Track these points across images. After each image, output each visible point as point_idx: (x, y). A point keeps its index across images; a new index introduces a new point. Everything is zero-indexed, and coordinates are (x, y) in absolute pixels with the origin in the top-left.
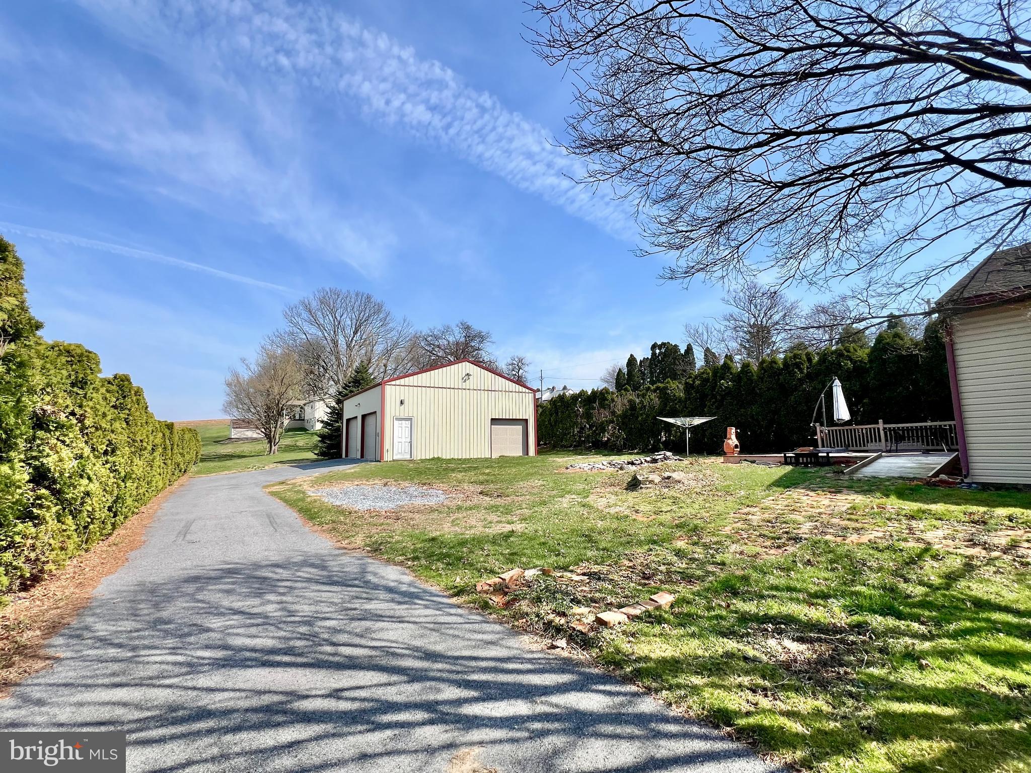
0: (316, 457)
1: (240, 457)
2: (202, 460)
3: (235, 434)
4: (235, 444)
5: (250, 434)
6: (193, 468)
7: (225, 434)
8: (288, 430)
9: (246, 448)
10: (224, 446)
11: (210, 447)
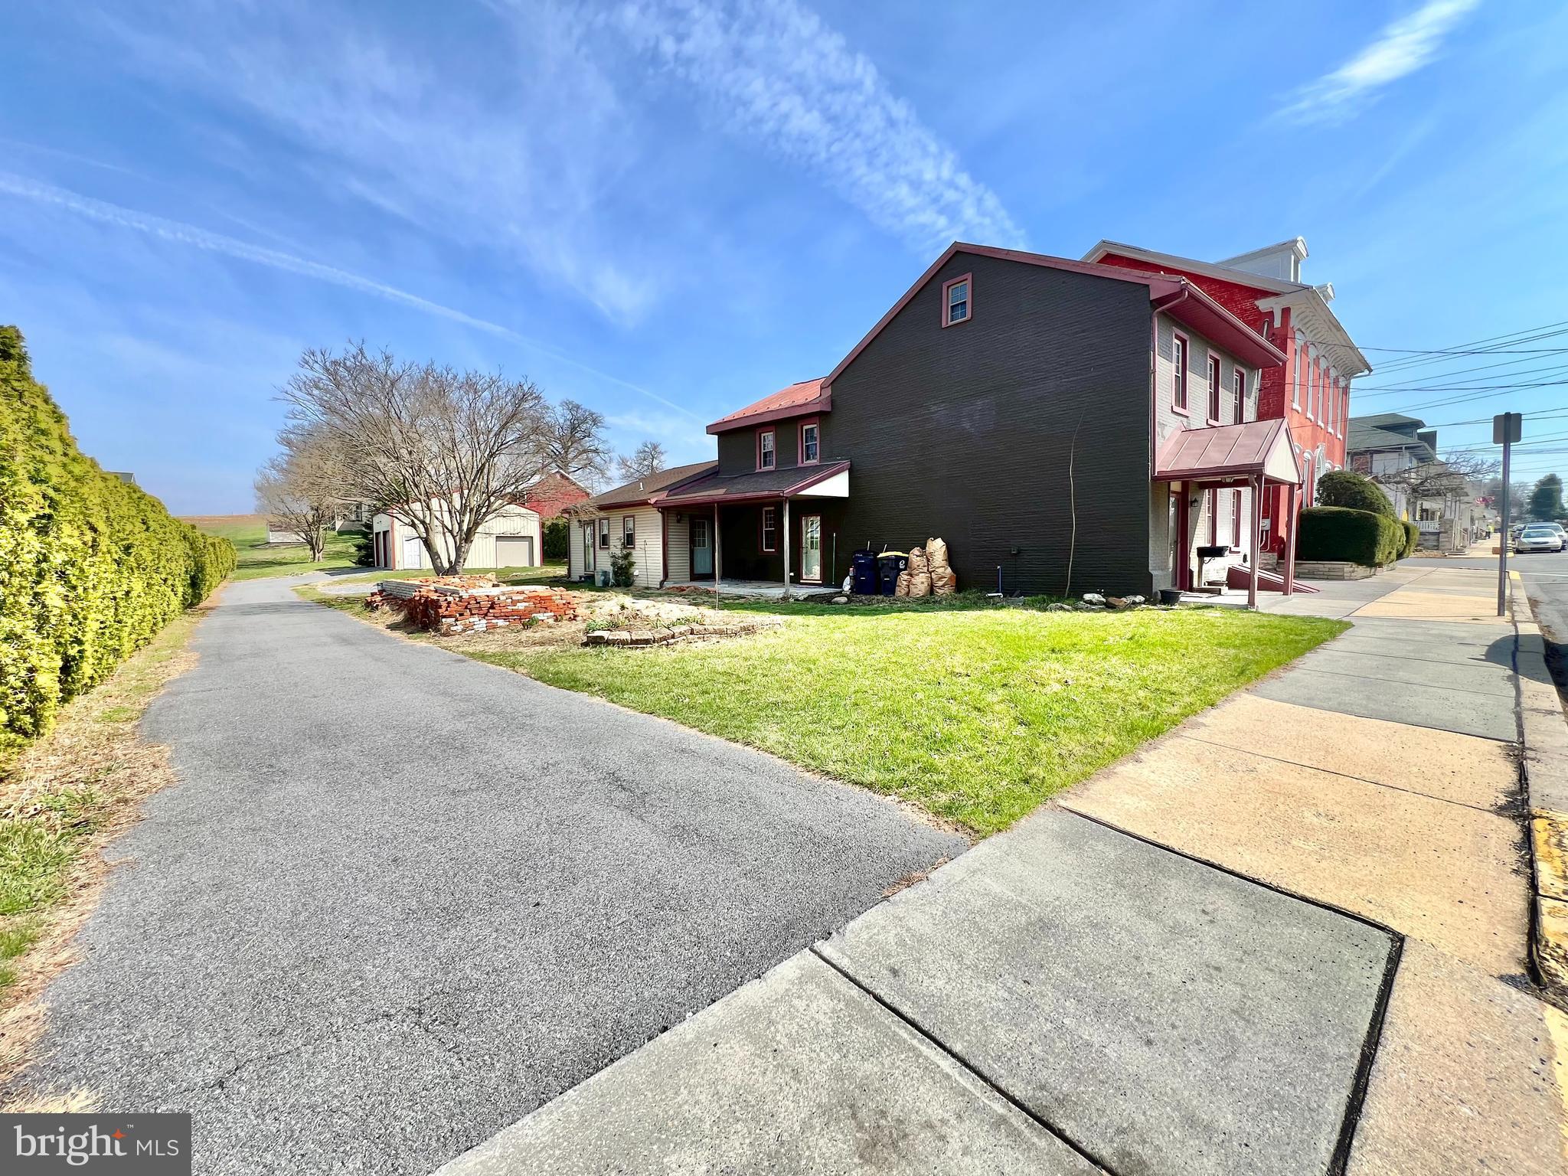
0: (354, 565)
1: (281, 564)
2: (239, 567)
3: (274, 537)
4: (277, 550)
5: (293, 538)
6: (230, 575)
7: (262, 536)
8: (341, 533)
9: (288, 554)
10: (262, 552)
11: (245, 553)
